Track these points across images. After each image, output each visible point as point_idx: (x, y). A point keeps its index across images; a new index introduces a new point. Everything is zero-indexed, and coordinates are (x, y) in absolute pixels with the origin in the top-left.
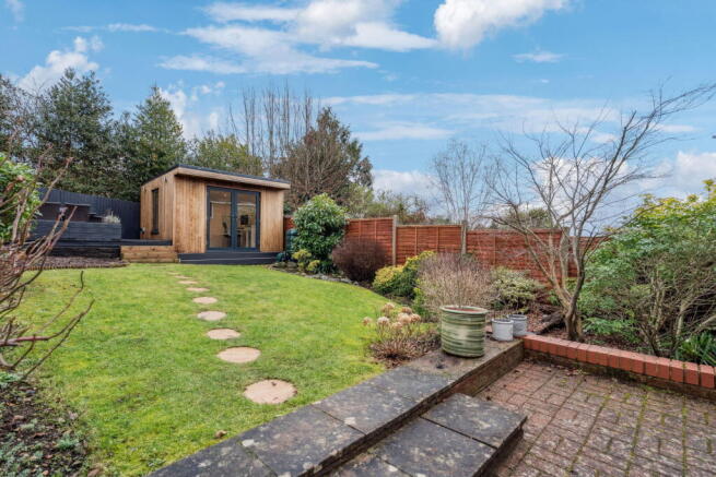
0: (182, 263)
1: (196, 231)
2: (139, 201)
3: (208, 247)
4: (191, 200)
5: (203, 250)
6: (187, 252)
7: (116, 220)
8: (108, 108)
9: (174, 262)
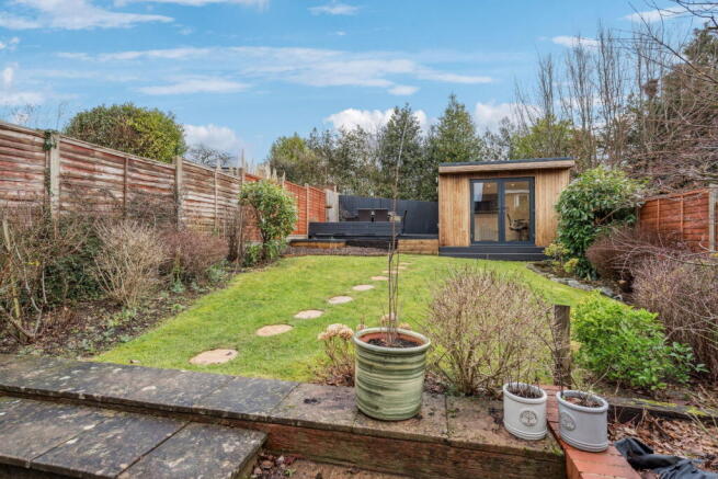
0: (440, 255)
1: (460, 225)
2: (437, 201)
3: (472, 240)
4: (455, 196)
5: (467, 243)
6: (452, 245)
7: (398, 219)
8: (417, 128)
9: (433, 254)
